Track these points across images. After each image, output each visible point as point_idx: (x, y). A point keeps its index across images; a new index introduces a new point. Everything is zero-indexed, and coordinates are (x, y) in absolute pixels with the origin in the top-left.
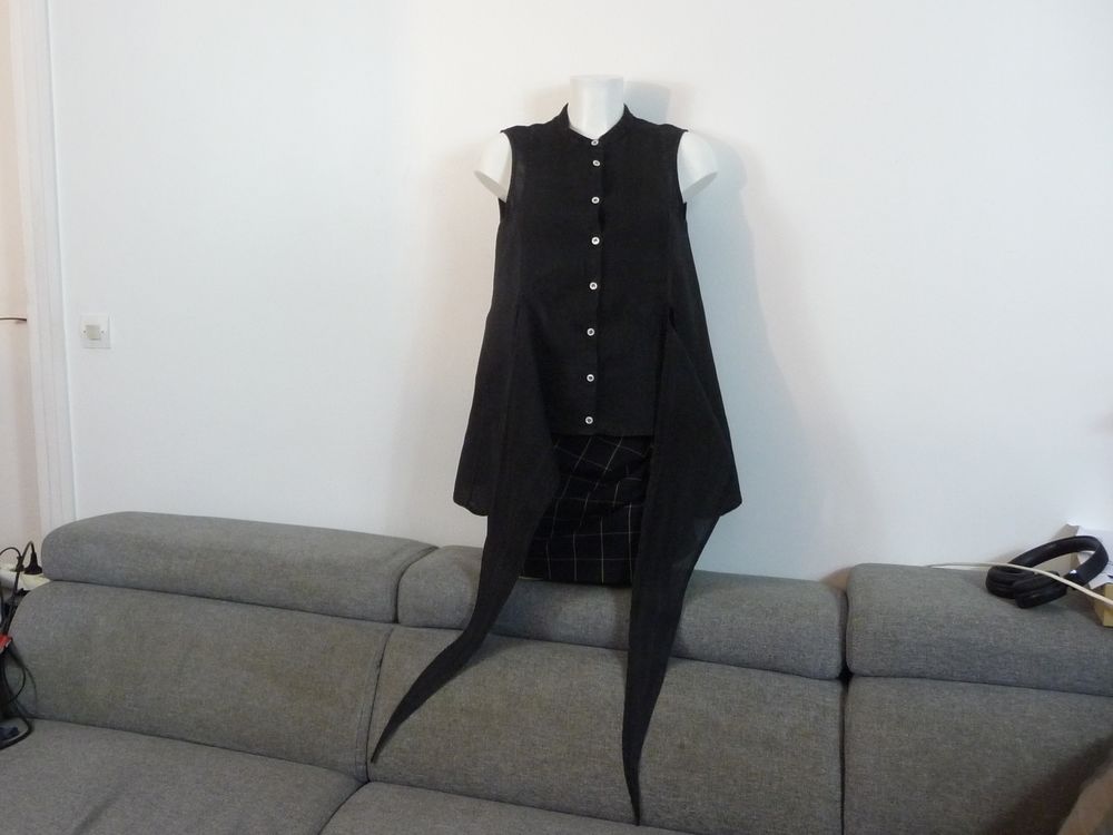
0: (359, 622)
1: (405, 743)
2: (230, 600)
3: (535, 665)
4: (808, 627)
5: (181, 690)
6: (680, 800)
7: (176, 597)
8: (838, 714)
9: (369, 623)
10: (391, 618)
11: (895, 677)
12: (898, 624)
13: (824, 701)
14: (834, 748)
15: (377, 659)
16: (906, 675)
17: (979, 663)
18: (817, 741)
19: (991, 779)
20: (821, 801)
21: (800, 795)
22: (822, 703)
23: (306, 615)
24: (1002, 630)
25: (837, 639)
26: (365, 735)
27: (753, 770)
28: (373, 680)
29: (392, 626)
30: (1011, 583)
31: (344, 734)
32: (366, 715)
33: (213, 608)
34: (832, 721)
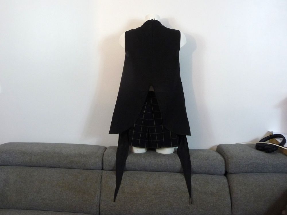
0: (93, 171)
1: (111, 204)
2: (51, 167)
3: (146, 179)
4: (217, 162)
5: (40, 195)
6: (190, 211)
7: (34, 167)
8: (227, 184)
9: (95, 171)
10: (101, 169)
11: (240, 173)
12: (240, 160)
13: (223, 181)
14: (228, 193)
15: (100, 181)
16: (243, 172)
17: (260, 168)
18: (224, 192)
19: (268, 197)
20: (226, 207)
21: (221, 206)
22: (223, 182)
23: (76, 170)
24: (265, 159)
25: (224, 164)
26: (99, 203)
27: (208, 201)
28: (100, 187)
29: (102, 171)
30: (264, 147)
31: (93, 203)
32: (99, 197)
33: (46, 170)
34: (226, 186)
